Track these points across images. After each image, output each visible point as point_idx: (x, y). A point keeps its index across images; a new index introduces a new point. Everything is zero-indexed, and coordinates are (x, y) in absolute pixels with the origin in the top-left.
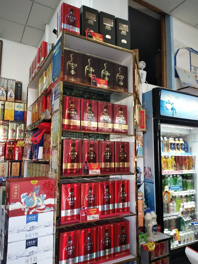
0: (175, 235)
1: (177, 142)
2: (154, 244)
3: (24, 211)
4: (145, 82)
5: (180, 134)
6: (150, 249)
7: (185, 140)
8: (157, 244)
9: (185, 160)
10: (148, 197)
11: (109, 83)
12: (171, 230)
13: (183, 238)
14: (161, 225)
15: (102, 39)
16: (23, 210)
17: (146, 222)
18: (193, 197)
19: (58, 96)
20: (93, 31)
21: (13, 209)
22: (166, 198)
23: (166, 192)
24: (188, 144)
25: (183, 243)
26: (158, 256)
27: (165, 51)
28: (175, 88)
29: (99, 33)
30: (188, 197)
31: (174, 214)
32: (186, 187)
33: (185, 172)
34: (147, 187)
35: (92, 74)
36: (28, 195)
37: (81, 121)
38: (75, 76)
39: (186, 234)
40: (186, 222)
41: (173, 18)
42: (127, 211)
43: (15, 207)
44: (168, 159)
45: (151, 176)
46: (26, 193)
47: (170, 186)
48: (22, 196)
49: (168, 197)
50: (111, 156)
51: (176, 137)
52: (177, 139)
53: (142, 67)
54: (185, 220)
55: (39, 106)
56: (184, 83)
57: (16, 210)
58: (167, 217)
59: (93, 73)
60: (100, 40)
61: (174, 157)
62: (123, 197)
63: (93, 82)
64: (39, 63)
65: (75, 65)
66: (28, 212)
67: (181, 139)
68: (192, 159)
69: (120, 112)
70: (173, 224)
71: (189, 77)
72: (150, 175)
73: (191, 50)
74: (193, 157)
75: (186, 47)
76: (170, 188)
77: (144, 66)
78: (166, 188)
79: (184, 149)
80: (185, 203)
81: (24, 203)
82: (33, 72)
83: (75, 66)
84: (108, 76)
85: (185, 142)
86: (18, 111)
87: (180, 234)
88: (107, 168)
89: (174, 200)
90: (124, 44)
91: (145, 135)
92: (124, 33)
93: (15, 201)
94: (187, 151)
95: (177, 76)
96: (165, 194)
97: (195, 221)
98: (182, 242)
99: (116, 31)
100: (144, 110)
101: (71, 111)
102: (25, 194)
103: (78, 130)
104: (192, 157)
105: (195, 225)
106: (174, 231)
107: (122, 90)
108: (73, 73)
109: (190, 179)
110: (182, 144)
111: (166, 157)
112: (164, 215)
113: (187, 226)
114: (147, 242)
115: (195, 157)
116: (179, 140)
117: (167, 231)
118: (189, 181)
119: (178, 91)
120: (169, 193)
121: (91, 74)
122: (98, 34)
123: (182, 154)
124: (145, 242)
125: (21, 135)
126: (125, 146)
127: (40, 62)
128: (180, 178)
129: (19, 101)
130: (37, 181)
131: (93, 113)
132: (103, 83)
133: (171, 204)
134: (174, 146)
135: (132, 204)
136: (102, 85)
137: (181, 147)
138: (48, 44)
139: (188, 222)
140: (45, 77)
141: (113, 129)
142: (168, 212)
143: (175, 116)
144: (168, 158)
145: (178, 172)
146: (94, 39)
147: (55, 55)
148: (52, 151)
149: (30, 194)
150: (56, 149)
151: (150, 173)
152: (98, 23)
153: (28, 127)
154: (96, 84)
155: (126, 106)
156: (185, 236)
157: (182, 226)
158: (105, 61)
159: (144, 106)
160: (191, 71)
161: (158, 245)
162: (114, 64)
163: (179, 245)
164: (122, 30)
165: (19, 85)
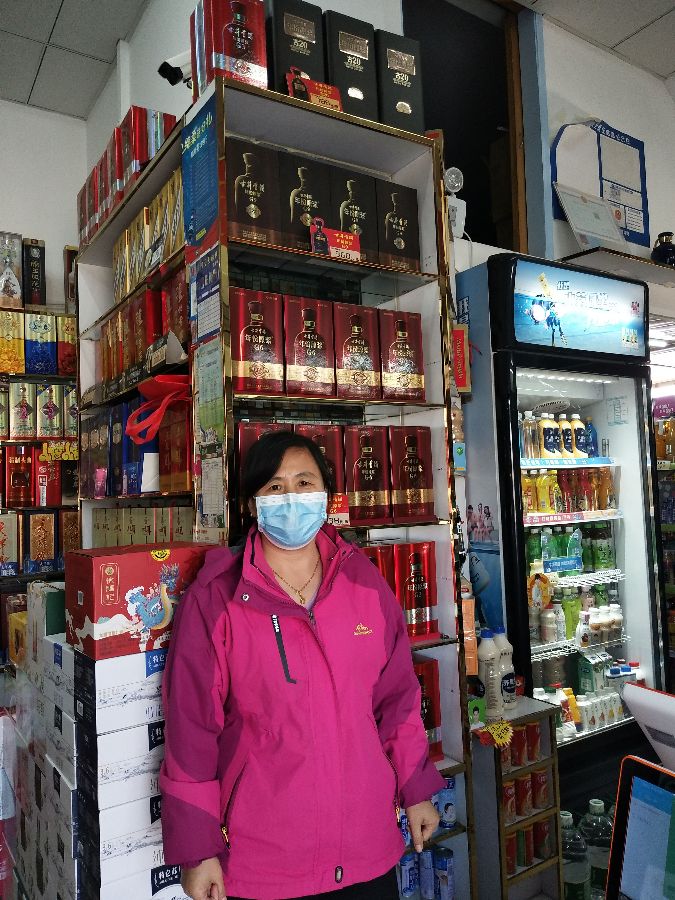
0: (565, 704)
1: (565, 425)
2: (511, 728)
3: (137, 641)
4: (465, 237)
5: (572, 400)
6: (499, 741)
7: (588, 419)
8: (520, 728)
9: (589, 480)
10: (482, 595)
11: (363, 244)
12: (553, 692)
13: (590, 713)
14: (525, 674)
15: (336, 102)
16: (135, 637)
17: (484, 666)
18: (613, 592)
19: (214, 289)
20: (307, 77)
21: (106, 634)
22: (535, 596)
23: (538, 576)
24: (598, 432)
25: (590, 729)
26: (520, 765)
27: (521, 131)
28: (554, 252)
29: (327, 82)
30: (598, 592)
31: (561, 644)
32: (594, 564)
33: (591, 515)
34: (479, 567)
35: (313, 216)
36: (145, 592)
37: (288, 366)
38: (261, 224)
39: (596, 700)
40: (596, 664)
41: (544, 20)
42: (432, 631)
43: (111, 630)
44: (539, 479)
45: (490, 532)
46: (139, 588)
47: (547, 559)
48: (128, 597)
49: (541, 591)
50: (378, 471)
51: (560, 410)
52: (564, 416)
53: (454, 187)
54: (593, 662)
55: (132, 324)
56: (583, 237)
57: (115, 637)
58: (539, 652)
59: (314, 213)
60: (333, 105)
61: (556, 472)
62: (417, 591)
63: (316, 240)
64: (121, 178)
65: (258, 185)
66: (150, 643)
67: (576, 416)
68: (611, 477)
69: (400, 334)
70: (558, 673)
71: (597, 216)
72: (487, 530)
73: (601, 128)
74: (613, 471)
75: (586, 117)
76: (546, 565)
77: (459, 185)
78: (537, 567)
79: (583, 447)
80: (592, 610)
81: (136, 615)
82: (94, 210)
83: (259, 190)
84: (360, 223)
85: (586, 425)
86: (36, 342)
87: (579, 704)
88: (369, 509)
89: (559, 603)
90: (404, 115)
91: (469, 405)
92: (401, 79)
93: (110, 613)
94: (593, 454)
95: (560, 214)
96: (533, 583)
97: (622, 663)
98: (586, 725)
99: (376, 74)
100: (464, 327)
101: (255, 334)
102: (136, 590)
103: (279, 393)
104: (607, 469)
105: (622, 673)
106: (561, 696)
107: (404, 266)
108: (254, 216)
109: (605, 538)
110: (580, 430)
111: (532, 472)
112: (534, 648)
113: (599, 679)
114: (488, 722)
115: (618, 468)
116: (570, 420)
117: (541, 693)
118: (602, 543)
119: (565, 264)
120: (545, 580)
121: (308, 216)
122: (325, 86)
123: (579, 461)
124: (482, 724)
125: (51, 422)
126: (420, 438)
127: (128, 177)
128: (577, 535)
129: (37, 308)
130: (168, 552)
131: (320, 339)
132: (347, 242)
133: (550, 615)
134: (554, 440)
135: (446, 611)
136: (345, 251)
137: (577, 440)
138: (150, 115)
139: (602, 668)
140: (147, 228)
141: (382, 387)
142: (542, 639)
143: (558, 344)
144: (538, 476)
145: (569, 517)
146: (315, 101)
147: (192, 155)
148: (200, 462)
149: (152, 591)
150: (216, 455)
151: (486, 524)
152: (321, 47)
153: (86, 393)
154: (324, 247)
155: (418, 316)
156: (594, 706)
157: (582, 680)
158: (348, 174)
159: (464, 314)
160: (602, 195)
161: (520, 732)
162: (376, 182)
163: (578, 736)
164: (396, 71)
165: (35, 253)
